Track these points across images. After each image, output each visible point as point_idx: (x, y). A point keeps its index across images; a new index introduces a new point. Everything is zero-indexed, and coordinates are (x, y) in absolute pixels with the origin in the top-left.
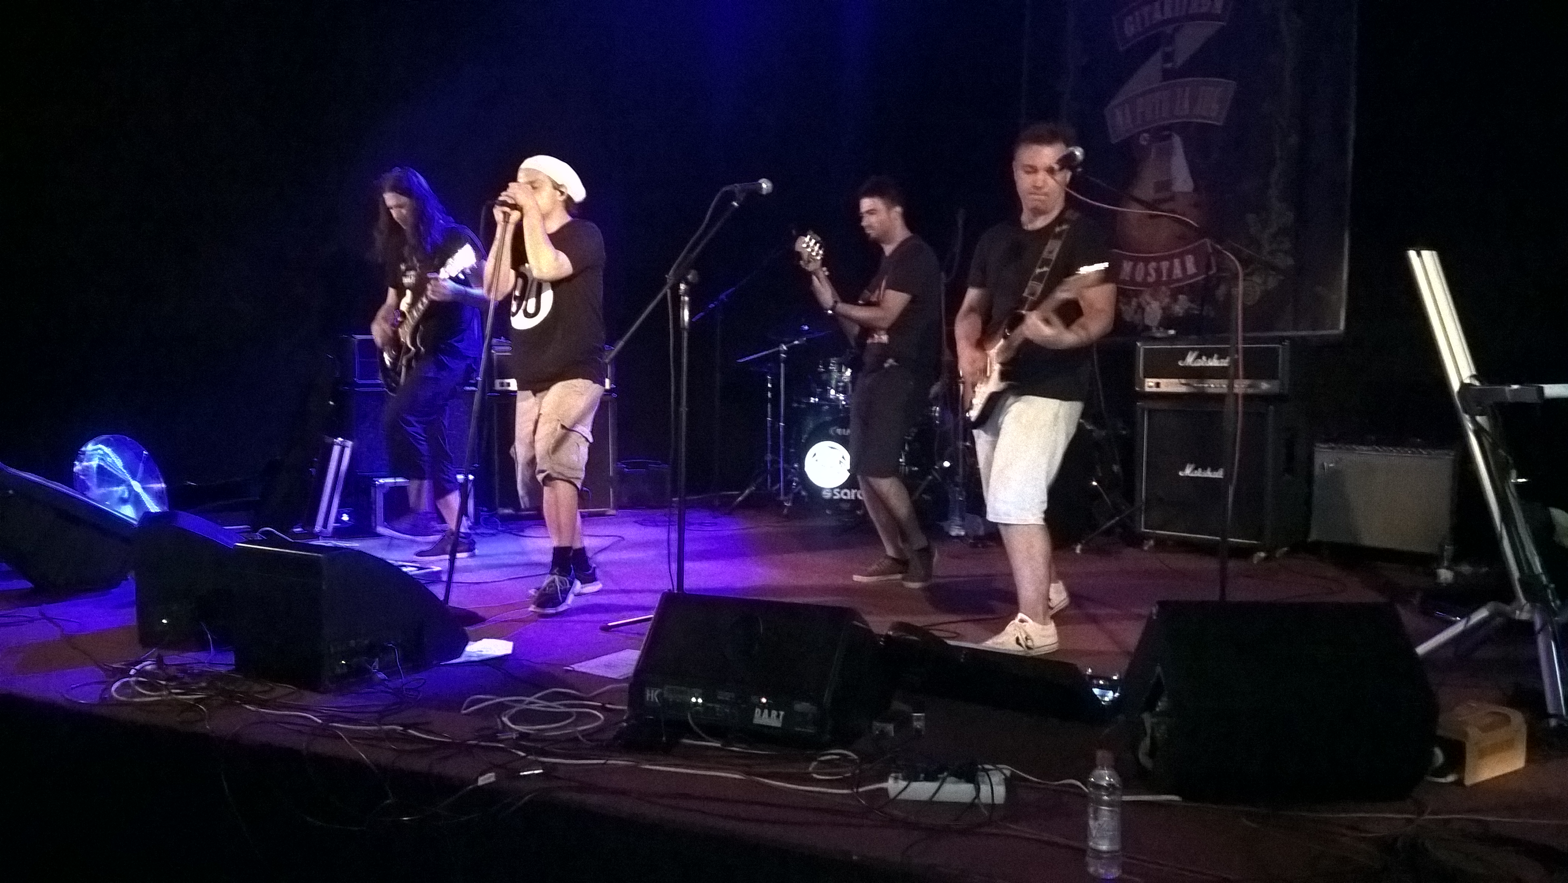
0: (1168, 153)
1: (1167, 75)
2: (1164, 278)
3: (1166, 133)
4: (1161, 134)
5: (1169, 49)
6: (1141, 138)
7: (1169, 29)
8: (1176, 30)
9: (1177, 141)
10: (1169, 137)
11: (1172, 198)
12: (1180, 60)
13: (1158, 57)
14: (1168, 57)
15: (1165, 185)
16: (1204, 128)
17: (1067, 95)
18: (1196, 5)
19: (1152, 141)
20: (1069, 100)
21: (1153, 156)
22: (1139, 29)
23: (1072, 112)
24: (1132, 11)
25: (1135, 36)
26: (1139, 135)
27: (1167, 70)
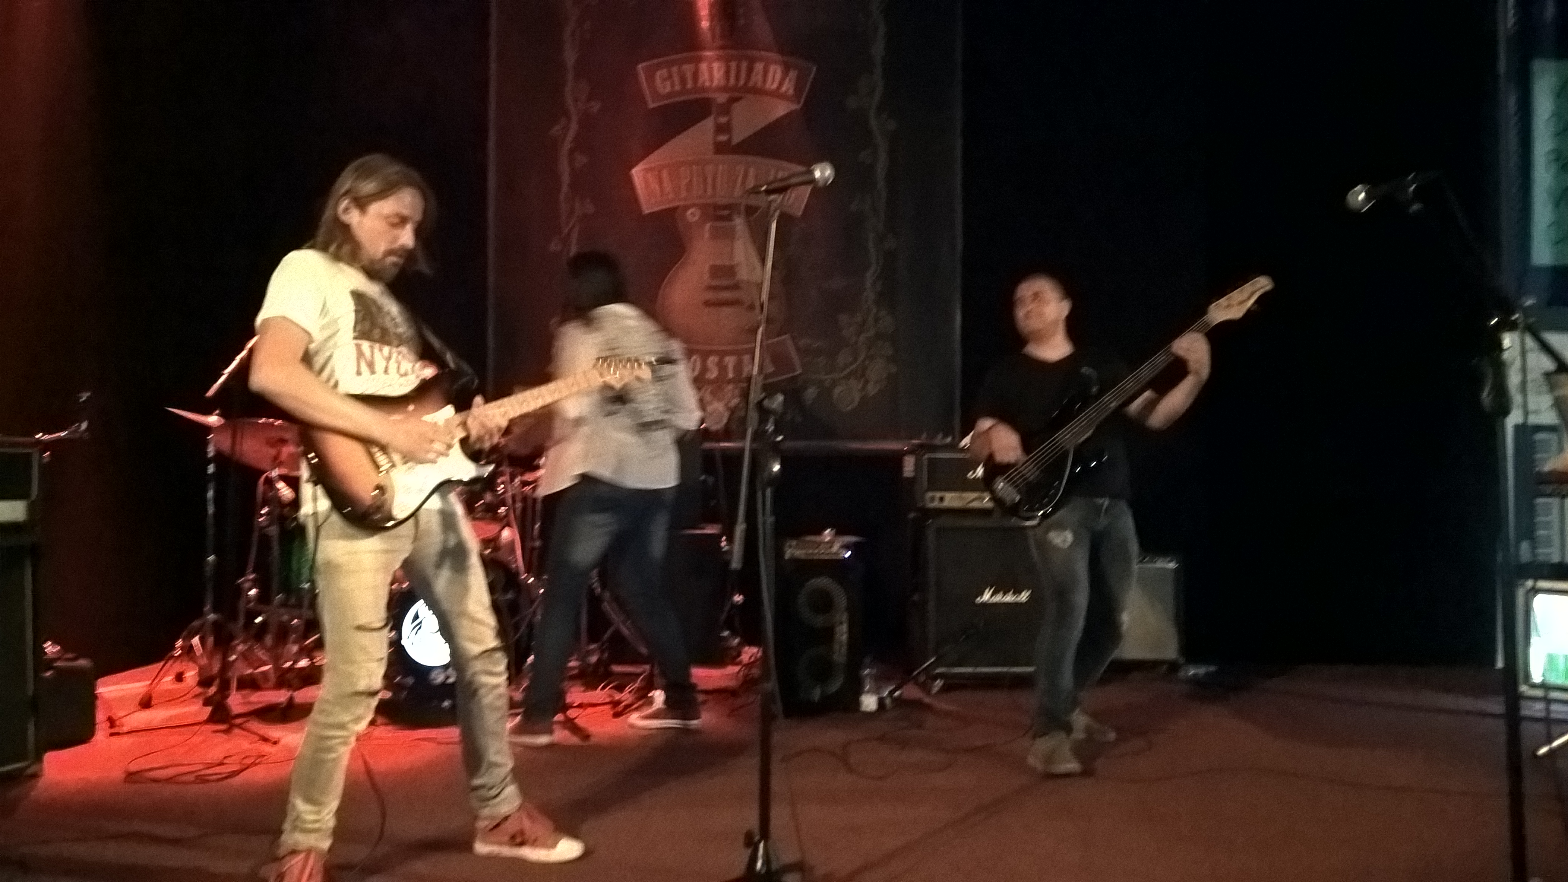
0: (725, 235)
1: (721, 149)
2: (731, 375)
3: (725, 212)
4: (719, 213)
5: (723, 120)
6: (689, 212)
7: (722, 98)
8: (733, 100)
9: (739, 222)
10: (729, 218)
11: (736, 287)
12: (739, 135)
13: (709, 124)
14: (723, 129)
15: (724, 271)
17: (567, 145)
18: (760, 78)
19: (705, 217)
20: (572, 152)
21: (707, 235)
22: (677, 88)
23: (577, 165)
24: (669, 65)
25: (668, 96)
26: (687, 208)
27: (721, 143)
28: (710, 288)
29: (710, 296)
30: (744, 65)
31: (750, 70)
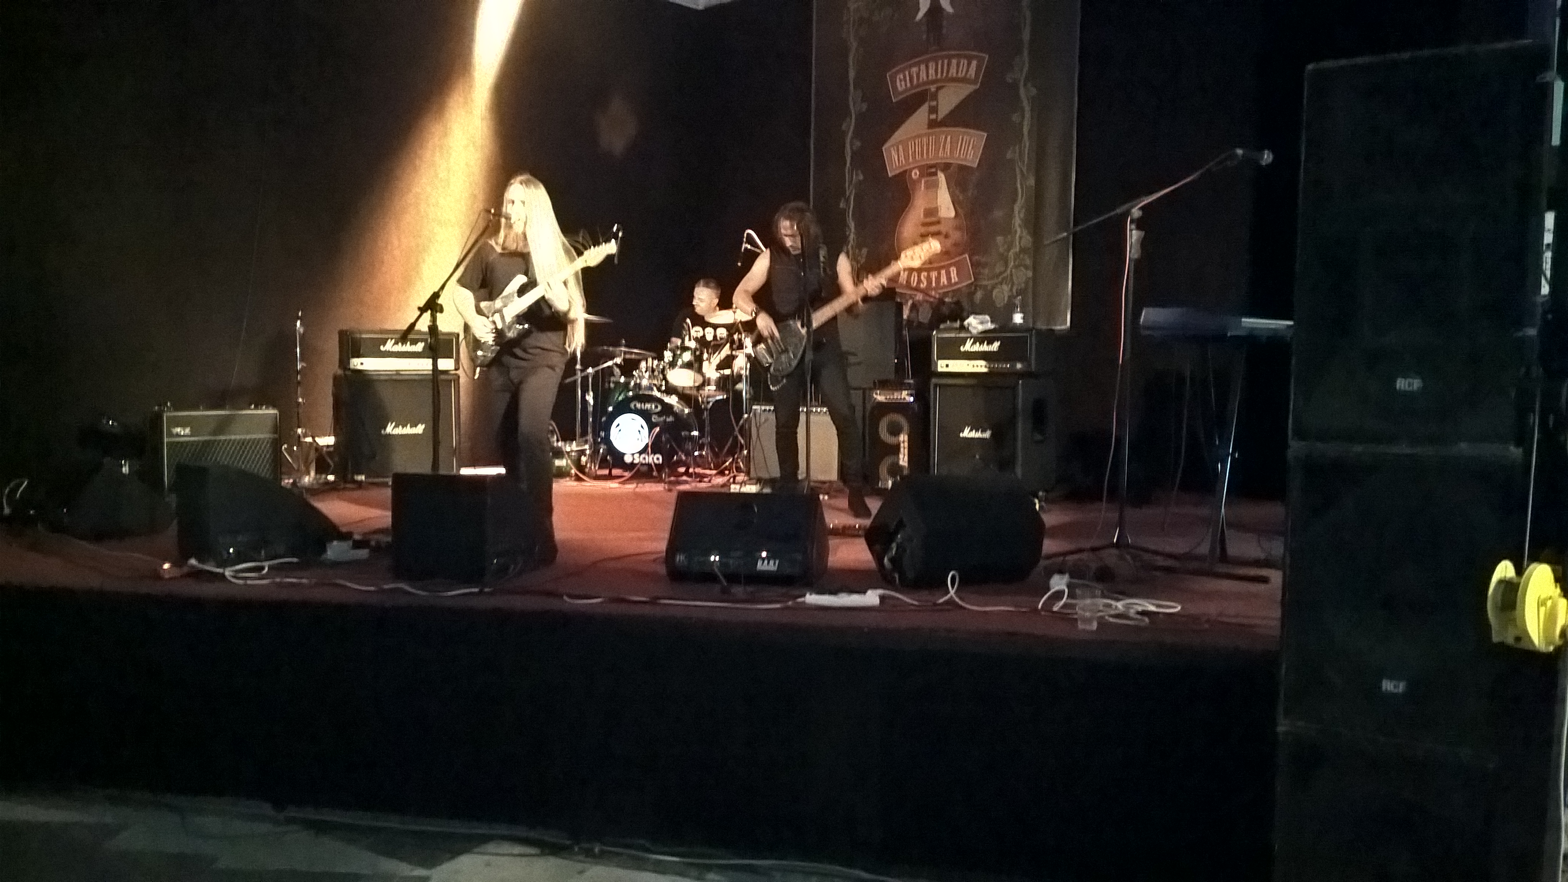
0: (933, 186)
1: (933, 124)
2: (934, 285)
3: (933, 170)
4: (929, 171)
5: (934, 103)
6: (913, 173)
7: (933, 88)
8: (938, 89)
9: (941, 177)
10: (935, 174)
11: (938, 222)
12: (942, 113)
13: (925, 108)
14: (933, 110)
15: (932, 212)
16: (962, 168)
17: (850, 134)
18: (955, 71)
19: (922, 175)
20: (852, 138)
21: (923, 188)
22: (909, 85)
23: (854, 148)
24: (902, 71)
25: (906, 91)
26: (911, 170)
27: (932, 120)
28: (925, 224)
29: (923, 230)
30: (946, 61)
31: (949, 65)
